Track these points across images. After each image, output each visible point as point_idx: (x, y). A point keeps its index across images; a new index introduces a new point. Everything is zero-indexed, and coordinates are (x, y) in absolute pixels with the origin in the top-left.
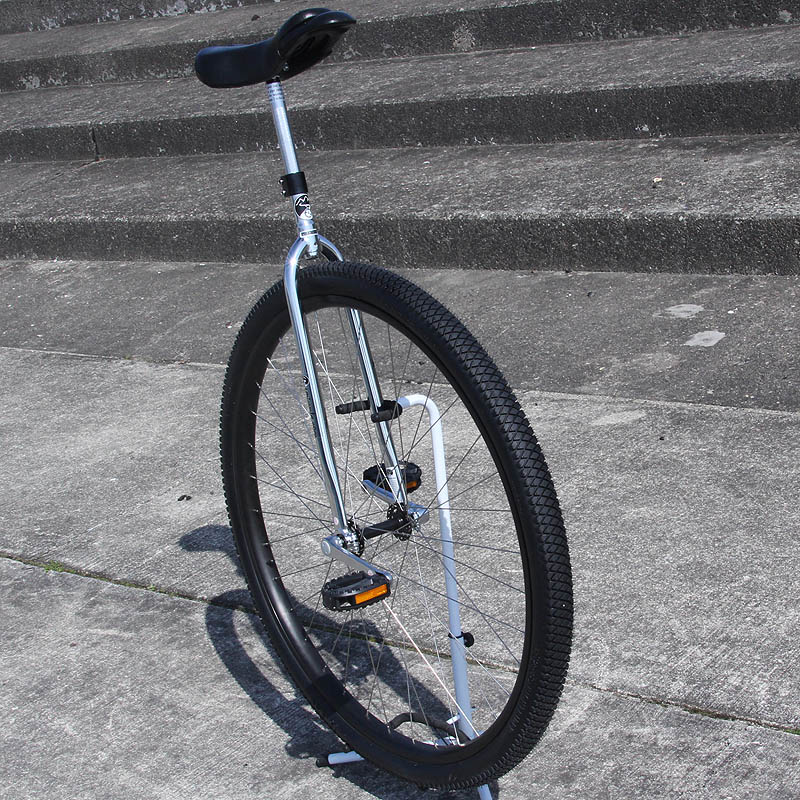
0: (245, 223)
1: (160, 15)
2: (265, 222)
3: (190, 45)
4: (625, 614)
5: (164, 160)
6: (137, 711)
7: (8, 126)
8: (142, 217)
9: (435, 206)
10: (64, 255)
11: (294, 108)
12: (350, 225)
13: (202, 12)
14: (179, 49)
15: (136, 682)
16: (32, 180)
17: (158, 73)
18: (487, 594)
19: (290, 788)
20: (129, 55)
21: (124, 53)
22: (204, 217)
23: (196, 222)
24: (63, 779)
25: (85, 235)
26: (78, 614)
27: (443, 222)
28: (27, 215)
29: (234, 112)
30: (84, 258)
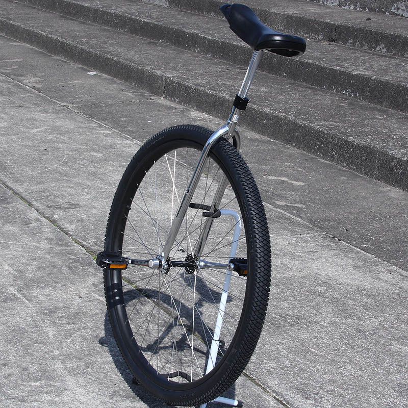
0: (301, 126)
1: (324, 3)
2: (311, 129)
3: (327, 23)
4: (352, 394)
5: (283, 80)
6: (86, 339)
7: (215, 37)
8: (252, 105)
9: (402, 150)
10: (209, 113)
11: (359, 74)
12: (353, 145)
13: (346, 8)
14: (320, 23)
15: (95, 326)
16: (214, 69)
17: (305, 33)
18: (291, 356)
19: (128, 403)
20: (294, 19)
21: (292, 17)
22: (282, 116)
23: (277, 117)
24: (32, 355)
25: (222, 105)
26: (93, 284)
27: (401, 161)
28: (199, 85)
29: (328, 66)
30: (218, 117)
